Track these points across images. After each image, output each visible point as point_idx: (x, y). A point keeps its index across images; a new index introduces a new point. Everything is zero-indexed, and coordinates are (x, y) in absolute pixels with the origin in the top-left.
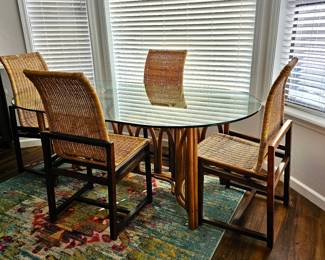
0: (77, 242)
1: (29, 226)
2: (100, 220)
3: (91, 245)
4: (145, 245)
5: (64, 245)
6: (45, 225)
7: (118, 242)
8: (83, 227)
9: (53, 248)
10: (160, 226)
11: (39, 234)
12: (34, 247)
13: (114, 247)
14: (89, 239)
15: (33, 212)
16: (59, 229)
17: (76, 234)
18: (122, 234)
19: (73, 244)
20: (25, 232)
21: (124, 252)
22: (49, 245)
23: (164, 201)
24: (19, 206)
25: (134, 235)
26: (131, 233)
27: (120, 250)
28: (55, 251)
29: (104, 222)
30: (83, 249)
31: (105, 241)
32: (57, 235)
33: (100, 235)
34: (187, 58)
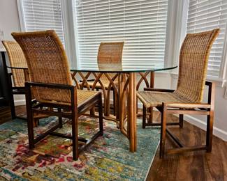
0: (48, 162)
1: (13, 152)
2: (66, 147)
3: (58, 164)
4: (98, 163)
5: (37, 165)
6: (25, 151)
7: (78, 162)
8: (53, 152)
9: (29, 167)
10: (109, 150)
11: (20, 157)
12: (14, 167)
13: (76, 166)
14: (57, 160)
15: (18, 143)
16: (35, 154)
17: (47, 157)
18: (81, 156)
19: (44, 164)
20: (9, 157)
21: (83, 169)
22: (26, 165)
23: (111, 135)
24: (8, 139)
25: (91, 157)
26: (89, 155)
27: (80, 167)
28: (30, 170)
29: (69, 149)
30: (52, 167)
31: (69, 161)
32: (33, 158)
33: (65, 157)
34: (124, 48)
